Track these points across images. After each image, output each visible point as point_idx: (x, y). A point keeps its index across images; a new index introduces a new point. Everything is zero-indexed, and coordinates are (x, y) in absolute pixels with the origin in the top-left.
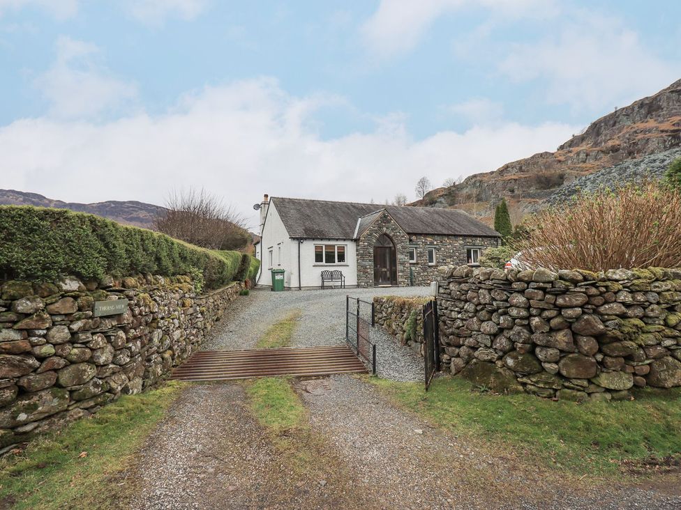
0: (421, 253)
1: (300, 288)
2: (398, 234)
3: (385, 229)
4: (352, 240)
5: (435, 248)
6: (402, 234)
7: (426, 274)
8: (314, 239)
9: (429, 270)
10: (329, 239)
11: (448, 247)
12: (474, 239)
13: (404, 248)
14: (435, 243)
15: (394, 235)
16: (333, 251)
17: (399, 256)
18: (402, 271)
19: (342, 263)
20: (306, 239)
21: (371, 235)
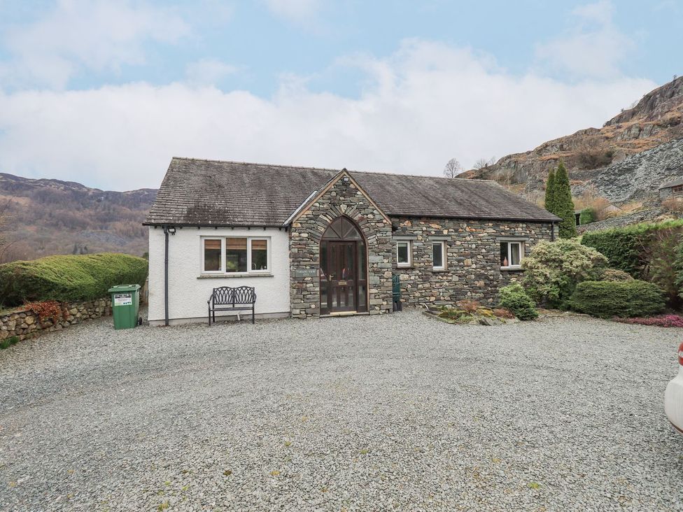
0: (419, 249)
1: (167, 322)
2: (370, 216)
3: (343, 207)
4: (280, 228)
5: (445, 241)
6: (378, 217)
7: (427, 285)
8: (199, 227)
9: (434, 279)
10: (233, 227)
11: (468, 238)
12: (513, 225)
13: (379, 242)
14: (445, 232)
15: (362, 219)
16: (242, 248)
17: (372, 258)
18: (375, 286)
19: (261, 271)
20: (181, 226)
21: (315, 217)
